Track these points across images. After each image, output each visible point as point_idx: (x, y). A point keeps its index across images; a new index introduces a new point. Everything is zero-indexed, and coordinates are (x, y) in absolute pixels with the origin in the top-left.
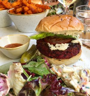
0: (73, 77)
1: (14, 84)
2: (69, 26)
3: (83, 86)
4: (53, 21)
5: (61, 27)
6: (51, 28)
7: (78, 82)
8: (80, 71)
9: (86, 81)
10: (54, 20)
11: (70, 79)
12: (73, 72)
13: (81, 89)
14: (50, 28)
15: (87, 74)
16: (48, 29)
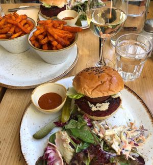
0: (114, 140)
1: (63, 153)
2: (109, 90)
3: (123, 149)
4: (94, 84)
5: (101, 92)
6: (92, 92)
7: (119, 145)
8: (121, 132)
9: (126, 143)
10: (94, 82)
11: (112, 142)
12: (114, 135)
13: (121, 153)
14: (90, 93)
15: (126, 136)
16: (89, 93)
